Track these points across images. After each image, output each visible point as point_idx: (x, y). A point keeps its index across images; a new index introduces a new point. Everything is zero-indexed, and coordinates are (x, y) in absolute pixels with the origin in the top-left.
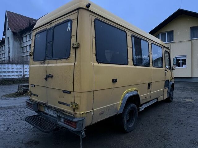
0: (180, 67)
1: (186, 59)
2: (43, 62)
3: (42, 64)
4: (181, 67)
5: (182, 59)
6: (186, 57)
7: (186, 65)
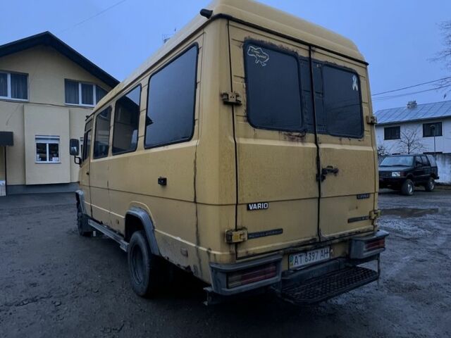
0: (46, 160)
1: (57, 145)
2: (298, 136)
3: (292, 140)
4: (48, 161)
5: (49, 144)
6: (58, 139)
7: (57, 156)
